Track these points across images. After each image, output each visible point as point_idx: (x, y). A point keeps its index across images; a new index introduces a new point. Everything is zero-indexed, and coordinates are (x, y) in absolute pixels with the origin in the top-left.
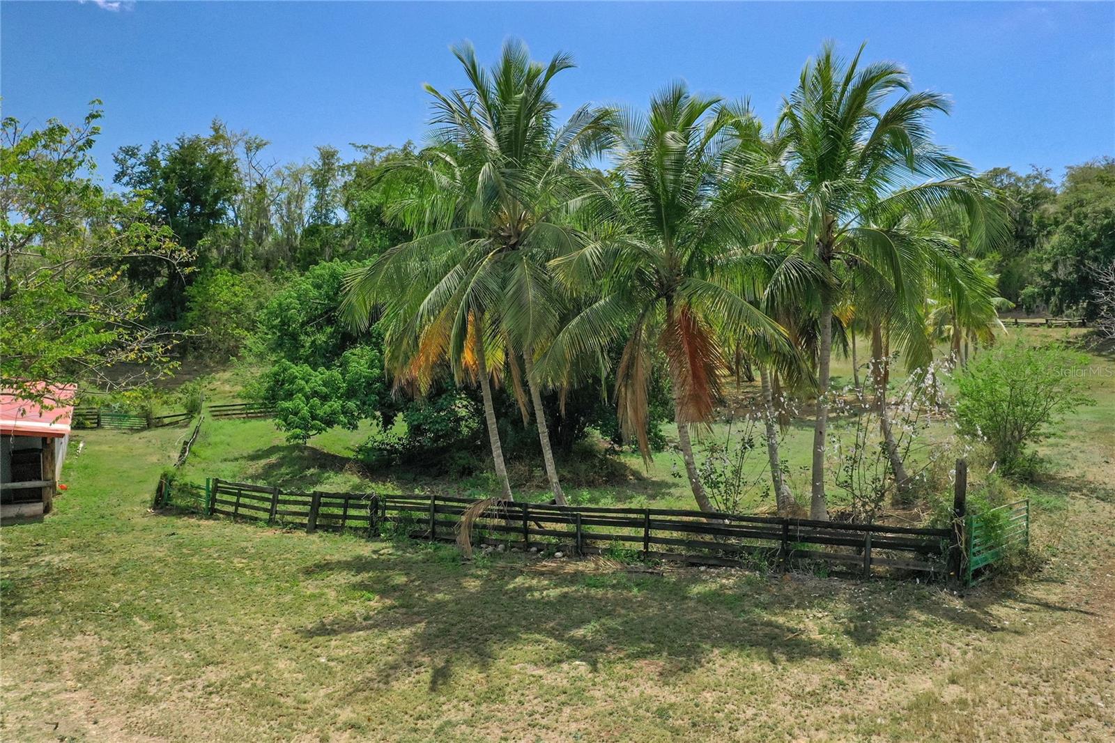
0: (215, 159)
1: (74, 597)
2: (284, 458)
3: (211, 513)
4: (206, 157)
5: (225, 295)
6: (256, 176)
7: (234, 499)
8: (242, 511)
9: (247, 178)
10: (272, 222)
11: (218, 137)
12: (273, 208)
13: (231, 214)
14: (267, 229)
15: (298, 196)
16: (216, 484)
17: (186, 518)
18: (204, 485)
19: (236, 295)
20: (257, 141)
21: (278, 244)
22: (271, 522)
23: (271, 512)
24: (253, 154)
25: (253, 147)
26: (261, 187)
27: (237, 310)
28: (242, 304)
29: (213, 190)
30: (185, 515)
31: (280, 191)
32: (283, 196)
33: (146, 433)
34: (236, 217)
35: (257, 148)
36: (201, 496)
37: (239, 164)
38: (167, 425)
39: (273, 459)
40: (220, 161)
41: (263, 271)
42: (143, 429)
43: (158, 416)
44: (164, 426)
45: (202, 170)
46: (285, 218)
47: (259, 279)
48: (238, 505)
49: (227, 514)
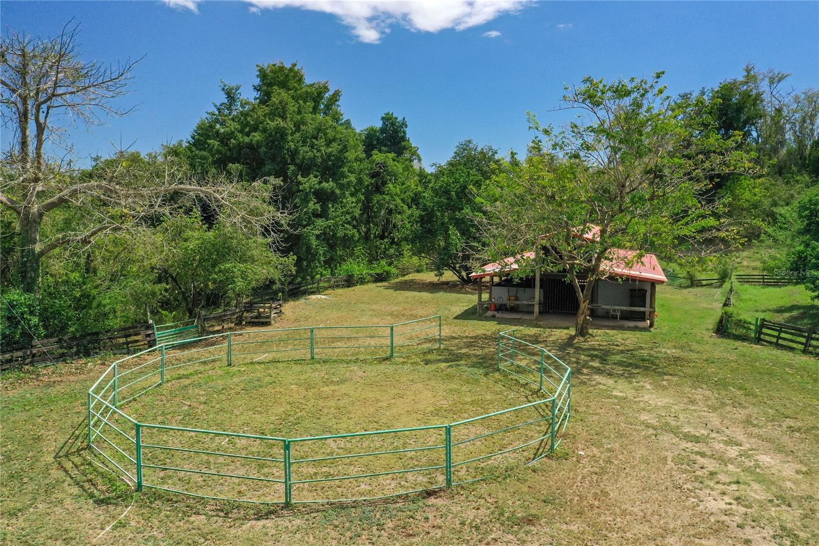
0: (747, 95)
1: (690, 371)
2: (804, 313)
3: (758, 340)
4: (740, 94)
5: (747, 195)
6: (777, 102)
7: (776, 333)
8: (780, 342)
9: (770, 105)
10: (787, 137)
11: (750, 77)
12: (788, 126)
13: (755, 134)
14: (782, 143)
15: (811, 115)
16: (763, 322)
17: (740, 342)
18: (754, 322)
19: (755, 195)
20: (780, 75)
21: (789, 153)
22: (805, 352)
23: (805, 345)
24: (775, 85)
25: (776, 79)
26: (779, 111)
27: (755, 206)
28: (760, 202)
29: (743, 117)
30: (739, 340)
31: (795, 112)
32: (798, 116)
33: (690, 290)
34: (758, 136)
35: (779, 81)
36: (750, 329)
37: (764, 96)
38: (705, 285)
39: (795, 313)
40: (750, 96)
41: (777, 176)
42: (688, 287)
43: (699, 279)
44: (702, 286)
45: (737, 104)
46: (798, 133)
47: (774, 183)
48: (779, 338)
49: (771, 343)
